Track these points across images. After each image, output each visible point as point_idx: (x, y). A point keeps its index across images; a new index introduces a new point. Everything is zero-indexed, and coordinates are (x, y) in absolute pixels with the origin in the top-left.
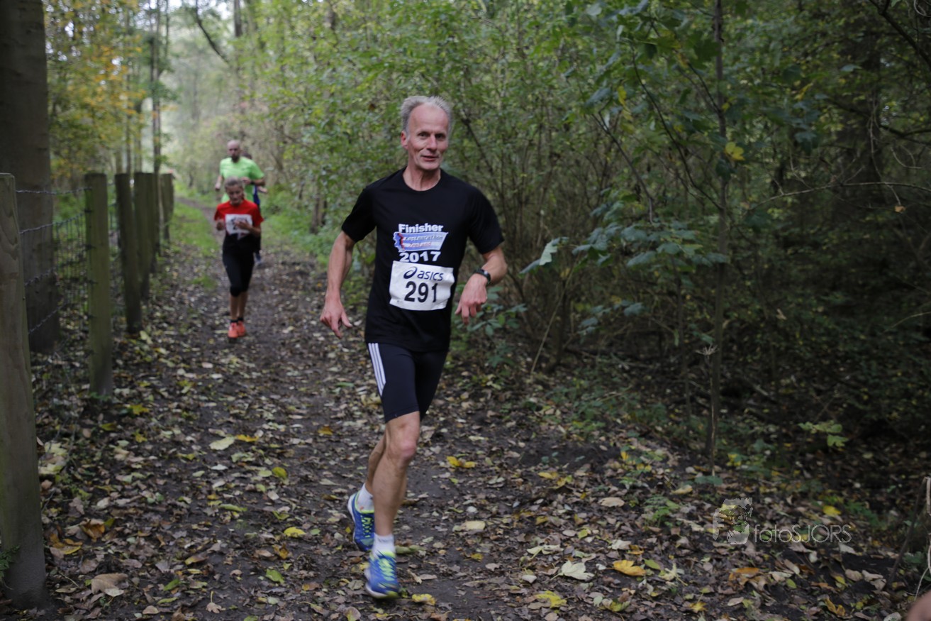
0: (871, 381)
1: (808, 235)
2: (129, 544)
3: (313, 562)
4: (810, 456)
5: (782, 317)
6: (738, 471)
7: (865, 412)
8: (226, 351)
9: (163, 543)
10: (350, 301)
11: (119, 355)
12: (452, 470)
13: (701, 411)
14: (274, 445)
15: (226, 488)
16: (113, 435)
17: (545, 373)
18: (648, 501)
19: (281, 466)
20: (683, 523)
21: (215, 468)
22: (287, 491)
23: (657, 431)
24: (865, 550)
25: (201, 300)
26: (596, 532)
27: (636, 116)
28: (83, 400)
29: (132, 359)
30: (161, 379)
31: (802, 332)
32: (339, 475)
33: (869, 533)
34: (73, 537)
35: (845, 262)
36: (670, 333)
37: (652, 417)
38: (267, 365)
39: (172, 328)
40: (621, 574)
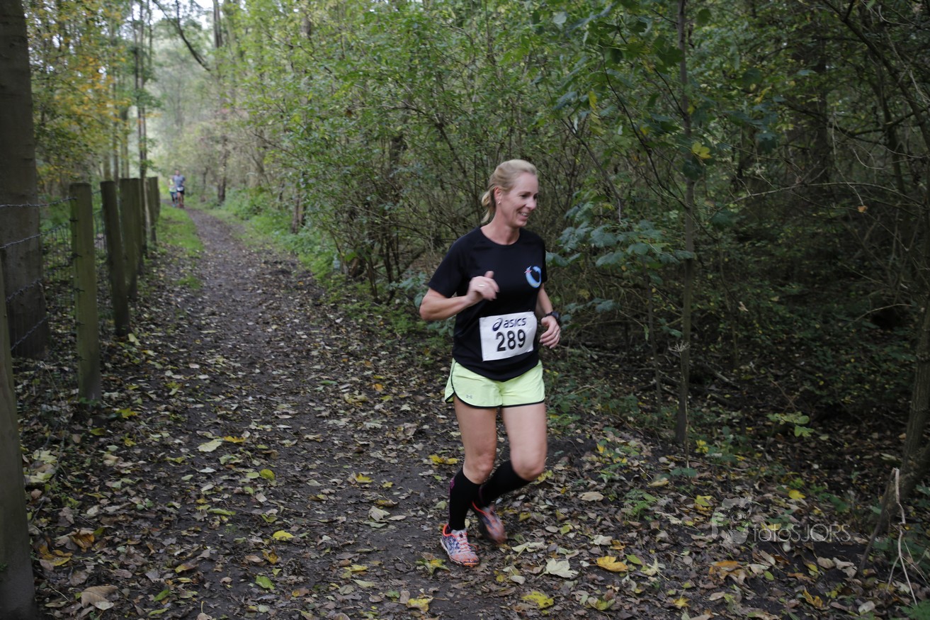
0: (827, 368)
1: (765, 229)
2: (119, 554)
3: (302, 567)
4: (770, 439)
5: (743, 309)
6: (706, 459)
7: (822, 397)
8: (213, 351)
9: (153, 551)
10: (331, 299)
11: (108, 358)
12: (435, 467)
13: (667, 398)
14: (262, 447)
15: (215, 492)
16: (102, 440)
18: (627, 495)
19: (269, 467)
20: (661, 517)
21: (203, 471)
22: (274, 493)
23: (629, 422)
25: (187, 300)
26: (577, 527)
27: (602, 119)
28: (72, 405)
29: (120, 362)
30: (149, 381)
31: (759, 320)
32: (325, 475)
33: (834, 517)
34: (62, 548)
35: (799, 254)
36: (635, 324)
37: (624, 408)
38: (252, 364)
39: (159, 329)
40: (604, 571)
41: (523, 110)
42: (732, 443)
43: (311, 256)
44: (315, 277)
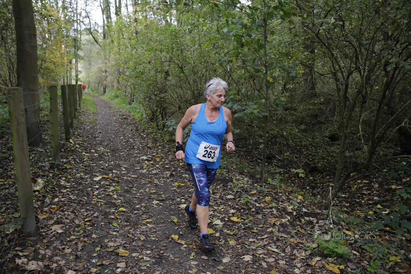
0: (313, 154)
1: (293, 107)
2: (65, 214)
3: (129, 219)
4: (293, 179)
5: (285, 133)
6: (271, 185)
7: (311, 164)
8: (100, 146)
9: (77, 214)
10: (142, 128)
11: (63, 148)
12: (176, 187)
13: (259, 164)
14: (116, 179)
15: (99, 194)
16: (60, 176)
18: (242, 196)
19: (118, 186)
20: (253, 204)
21: (95, 187)
22: (120, 195)
23: (245, 172)
24: (310, 210)
25: (91, 128)
26: (224, 207)
27: (238, 67)
28: (50, 163)
29: (67, 149)
30: (77, 156)
31: (291, 138)
32: (138, 189)
33: (312, 204)
34: (46, 212)
36: (249, 139)
37: (243, 167)
39: (81, 138)
40: (233, 222)
41: (211, 63)
43: (136, 113)
44: (137, 121)
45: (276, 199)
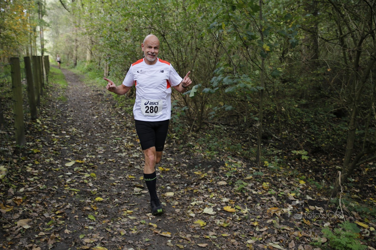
0: (316, 132)
1: (293, 78)
2: (33, 206)
3: (107, 211)
4: (293, 161)
5: (283, 109)
6: (268, 168)
7: (313, 144)
8: (71, 126)
9: (46, 206)
10: (120, 105)
11: (28, 129)
12: (161, 172)
13: (253, 145)
14: (91, 164)
15: (71, 182)
16: (26, 161)
17: (195, 132)
18: (236, 183)
19: (94, 172)
20: (249, 191)
21: (67, 174)
22: (96, 182)
23: (238, 154)
24: (315, 197)
25: (61, 106)
27: (228, 33)
28: (13, 148)
29: (33, 130)
30: (45, 138)
31: (290, 115)
32: (117, 175)
33: (316, 190)
34: (9, 204)
35: (306, 88)
36: (241, 116)
37: (236, 149)
38: (87, 131)
39: (49, 117)
40: (226, 212)
41: (197, 29)
42: (278, 162)
44: (113, 97)
45: (275, 185)
